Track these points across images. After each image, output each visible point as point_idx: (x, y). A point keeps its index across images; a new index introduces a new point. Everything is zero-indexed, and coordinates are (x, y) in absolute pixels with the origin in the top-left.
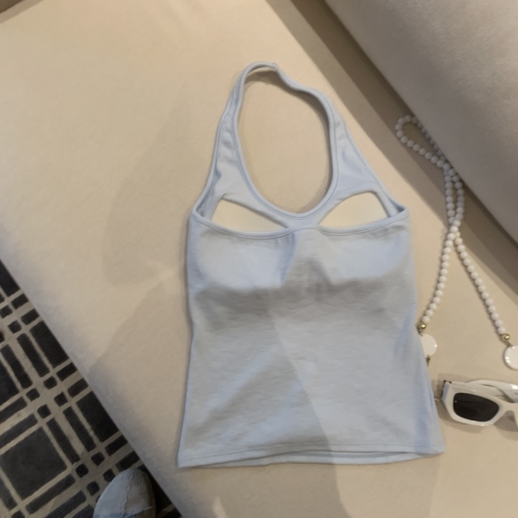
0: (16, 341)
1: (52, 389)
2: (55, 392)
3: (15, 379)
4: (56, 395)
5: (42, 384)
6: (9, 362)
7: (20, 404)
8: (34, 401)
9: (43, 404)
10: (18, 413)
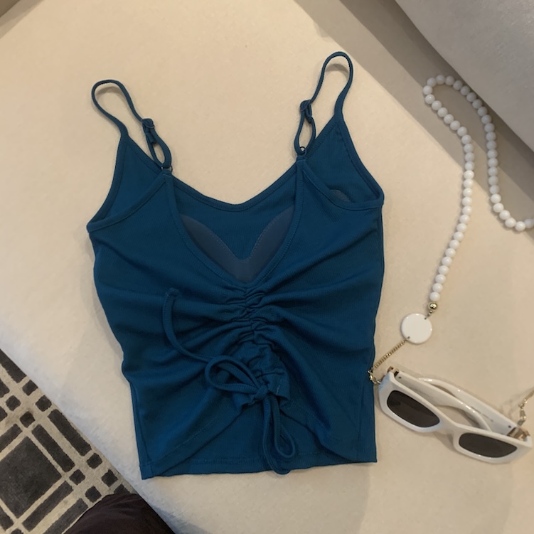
0: (49, 419)
1: (97, 469)
2: (101, 470)
3: (54, 463)
4: (103, 474)
5: (85, 463)
6: (44, 445)
7: (66, 490)
8: (79, 485)
9: (90, 487)
10: (64, 499)
